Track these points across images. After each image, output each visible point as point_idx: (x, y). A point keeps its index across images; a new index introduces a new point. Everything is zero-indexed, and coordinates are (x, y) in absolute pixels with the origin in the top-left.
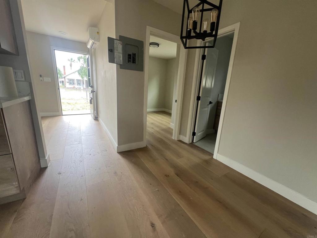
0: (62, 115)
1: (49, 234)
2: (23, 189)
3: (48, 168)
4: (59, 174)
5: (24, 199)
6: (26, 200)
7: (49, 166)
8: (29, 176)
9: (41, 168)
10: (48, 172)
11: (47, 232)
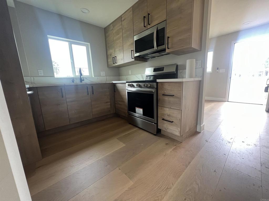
0: (228, 101)
1: (184, 171)
2: (182, 135)
3: (201, 133)
4: (206, 141)
5: (182, 142)
6: (182, 143)
7: (202, 133)
8: (187, 130)
9: (196, 131)
10: (199, 136)
11: (183, 169)
